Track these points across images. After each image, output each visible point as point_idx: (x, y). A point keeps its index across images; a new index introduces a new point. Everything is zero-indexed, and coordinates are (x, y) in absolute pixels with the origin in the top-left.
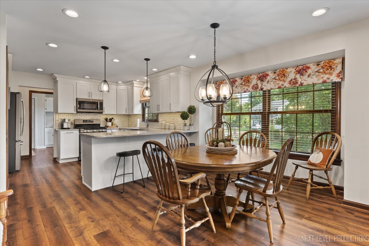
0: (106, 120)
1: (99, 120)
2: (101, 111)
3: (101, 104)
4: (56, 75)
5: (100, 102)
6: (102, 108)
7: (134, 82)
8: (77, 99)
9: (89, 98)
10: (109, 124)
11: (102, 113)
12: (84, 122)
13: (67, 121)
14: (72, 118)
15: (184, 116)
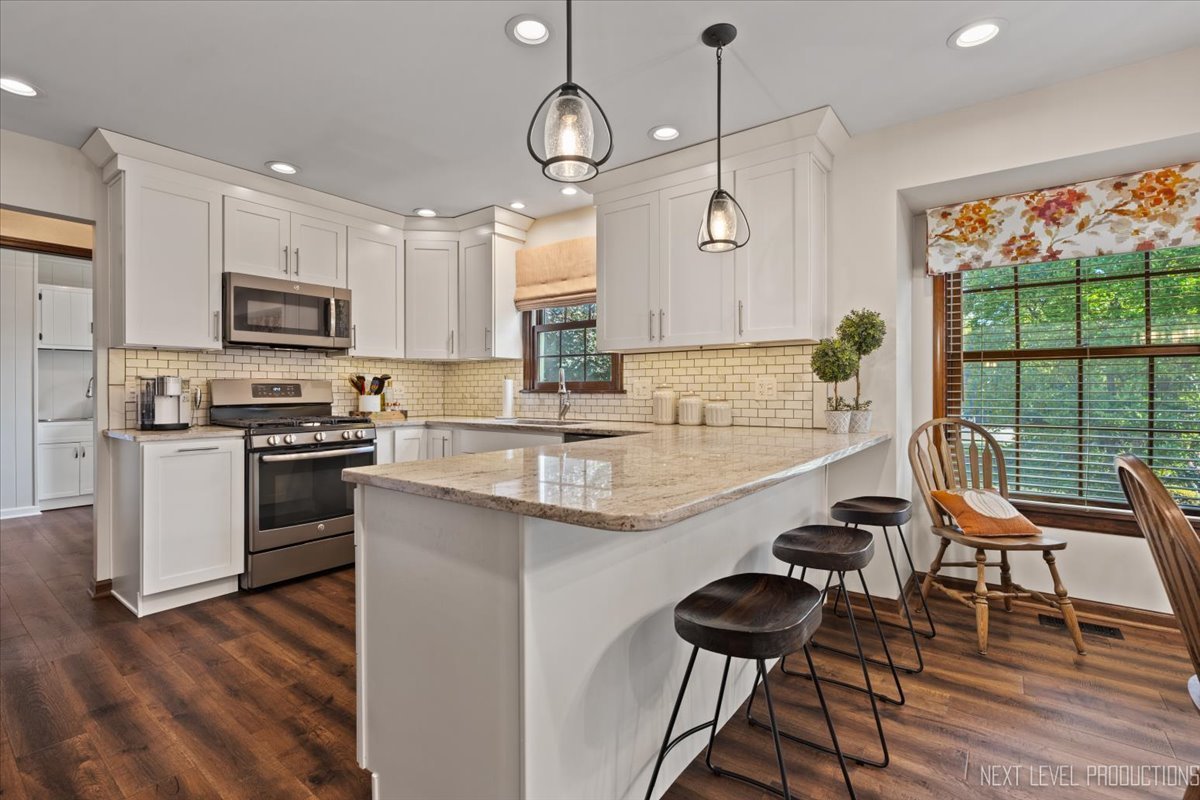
0: (358, 384)
1: (328, 384)
2: (339, 342)
3: (344, 308)
4: (113, 140)
5: (337, 301)
6: (344, 330)
7: (500, 215)
8: (226, 278)
9: (283, 277)
10: (371, 403)
11: (342, 350)
12: (255, 394)
13: (173, 388)
14: (198, 374)
15: (830, 365)
